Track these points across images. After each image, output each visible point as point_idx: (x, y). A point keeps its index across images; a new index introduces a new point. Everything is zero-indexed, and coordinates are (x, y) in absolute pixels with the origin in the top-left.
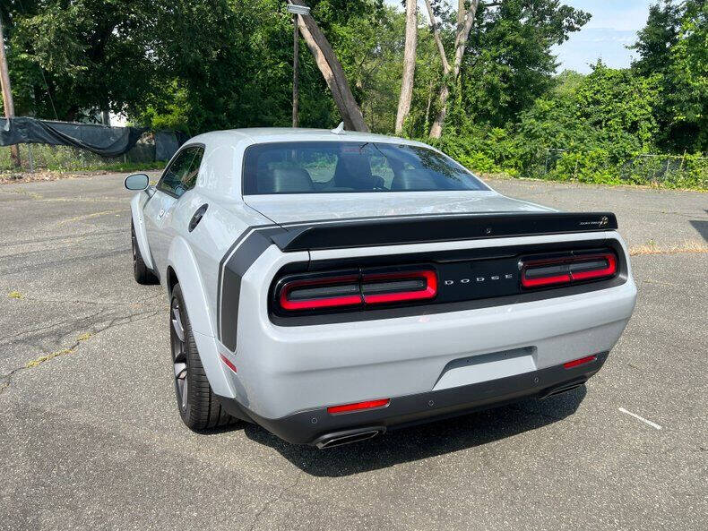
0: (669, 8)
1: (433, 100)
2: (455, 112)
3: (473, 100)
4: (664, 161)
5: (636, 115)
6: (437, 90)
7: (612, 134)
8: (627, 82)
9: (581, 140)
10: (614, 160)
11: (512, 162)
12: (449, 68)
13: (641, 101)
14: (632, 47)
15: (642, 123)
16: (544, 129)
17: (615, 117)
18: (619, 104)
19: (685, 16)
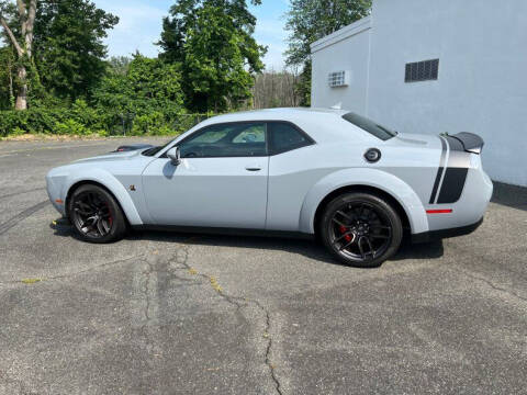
1: (14, 78)
2: (36, 88)
3: (49, 77)
4: (196, 118)
5: (172, 89)
6: (15, 71)
7: (160, 102)
8: (161, 67)
9: (144, 107)
10: (168, 119)
11: (99, 125)
12: (23, 51)
13: (172, 79)
14: (157, 44)
15: (177, 94)
16: (119, 100)
17: (160, 90)
18: (159, 82)
19: (185, 26)
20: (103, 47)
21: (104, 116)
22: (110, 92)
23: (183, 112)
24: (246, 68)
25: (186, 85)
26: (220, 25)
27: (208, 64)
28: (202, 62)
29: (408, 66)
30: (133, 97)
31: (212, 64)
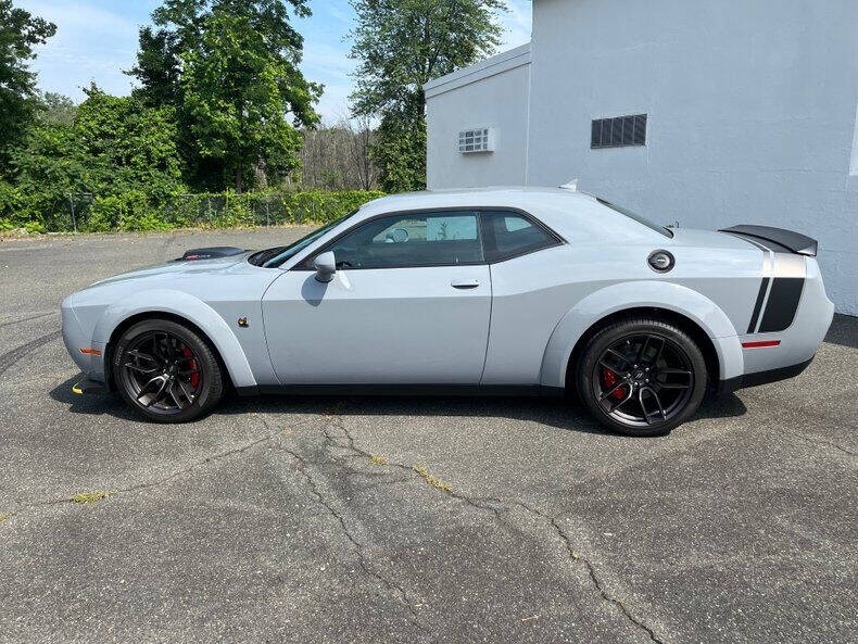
0: (161, 33)
4: (204, 201)
5: (161, 152)
7: (140, 173)
8: (138, 112)
9: (110, 180)
10: (154, 202)
11: (25, 213)
13: (159, 134)
14: (130, 74)
15: (170, 159)
16: (64, 169)
17: (138, 153)
18: (137, 138)
19: (181, 44)
20: (27, 75)
21: (36, 198)
22: (46, 154)
23: (182, 190)
24: (289, 118)
25: (185, 145)
26: (244, 46)
27: (224, 110)
28: (214, 107)
29: (596, 124)
30: (89, 165)
31: (232, 110)
